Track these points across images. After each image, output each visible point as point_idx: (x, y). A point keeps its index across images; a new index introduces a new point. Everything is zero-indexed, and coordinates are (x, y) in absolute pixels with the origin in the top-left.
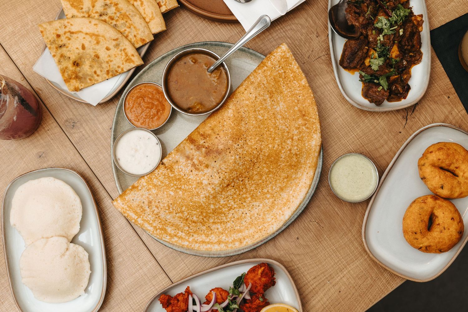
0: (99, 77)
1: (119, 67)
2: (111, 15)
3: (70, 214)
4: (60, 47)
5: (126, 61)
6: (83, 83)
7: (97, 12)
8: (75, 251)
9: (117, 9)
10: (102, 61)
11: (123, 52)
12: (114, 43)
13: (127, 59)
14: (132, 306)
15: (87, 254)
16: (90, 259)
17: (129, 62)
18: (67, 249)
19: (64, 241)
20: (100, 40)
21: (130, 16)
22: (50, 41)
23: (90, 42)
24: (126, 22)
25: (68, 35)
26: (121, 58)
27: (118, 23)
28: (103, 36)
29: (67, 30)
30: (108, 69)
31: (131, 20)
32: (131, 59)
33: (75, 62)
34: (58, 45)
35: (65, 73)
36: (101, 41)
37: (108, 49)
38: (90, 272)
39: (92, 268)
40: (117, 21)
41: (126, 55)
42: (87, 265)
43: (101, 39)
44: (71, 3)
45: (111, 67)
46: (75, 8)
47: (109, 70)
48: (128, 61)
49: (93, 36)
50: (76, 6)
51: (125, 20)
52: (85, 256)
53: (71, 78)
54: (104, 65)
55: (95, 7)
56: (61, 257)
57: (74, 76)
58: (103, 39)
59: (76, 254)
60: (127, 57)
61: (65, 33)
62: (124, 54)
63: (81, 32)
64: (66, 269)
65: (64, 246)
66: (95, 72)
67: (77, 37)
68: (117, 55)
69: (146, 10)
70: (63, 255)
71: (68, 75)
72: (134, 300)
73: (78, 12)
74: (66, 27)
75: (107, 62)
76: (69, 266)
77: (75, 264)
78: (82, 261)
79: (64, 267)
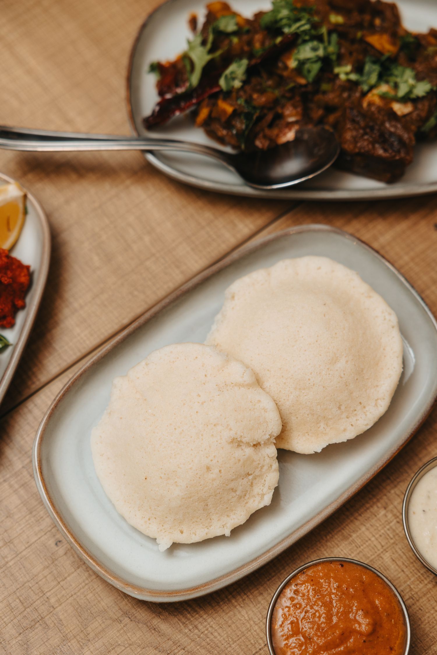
3: (340, 408)
8: (262, 467)
15: (267, 500)
18: (257, 445)
19: (275, 428)
38: (228, 532)
42: (241, 517)
52: (262, 499)
56: (233, 440)
59: (257, 472)
64: (208, 469)
65: (262, 435)
70: (240, 443)
76: (220, 471)
77: (232, 485)
78: (246, 498)
79: (211, 460)
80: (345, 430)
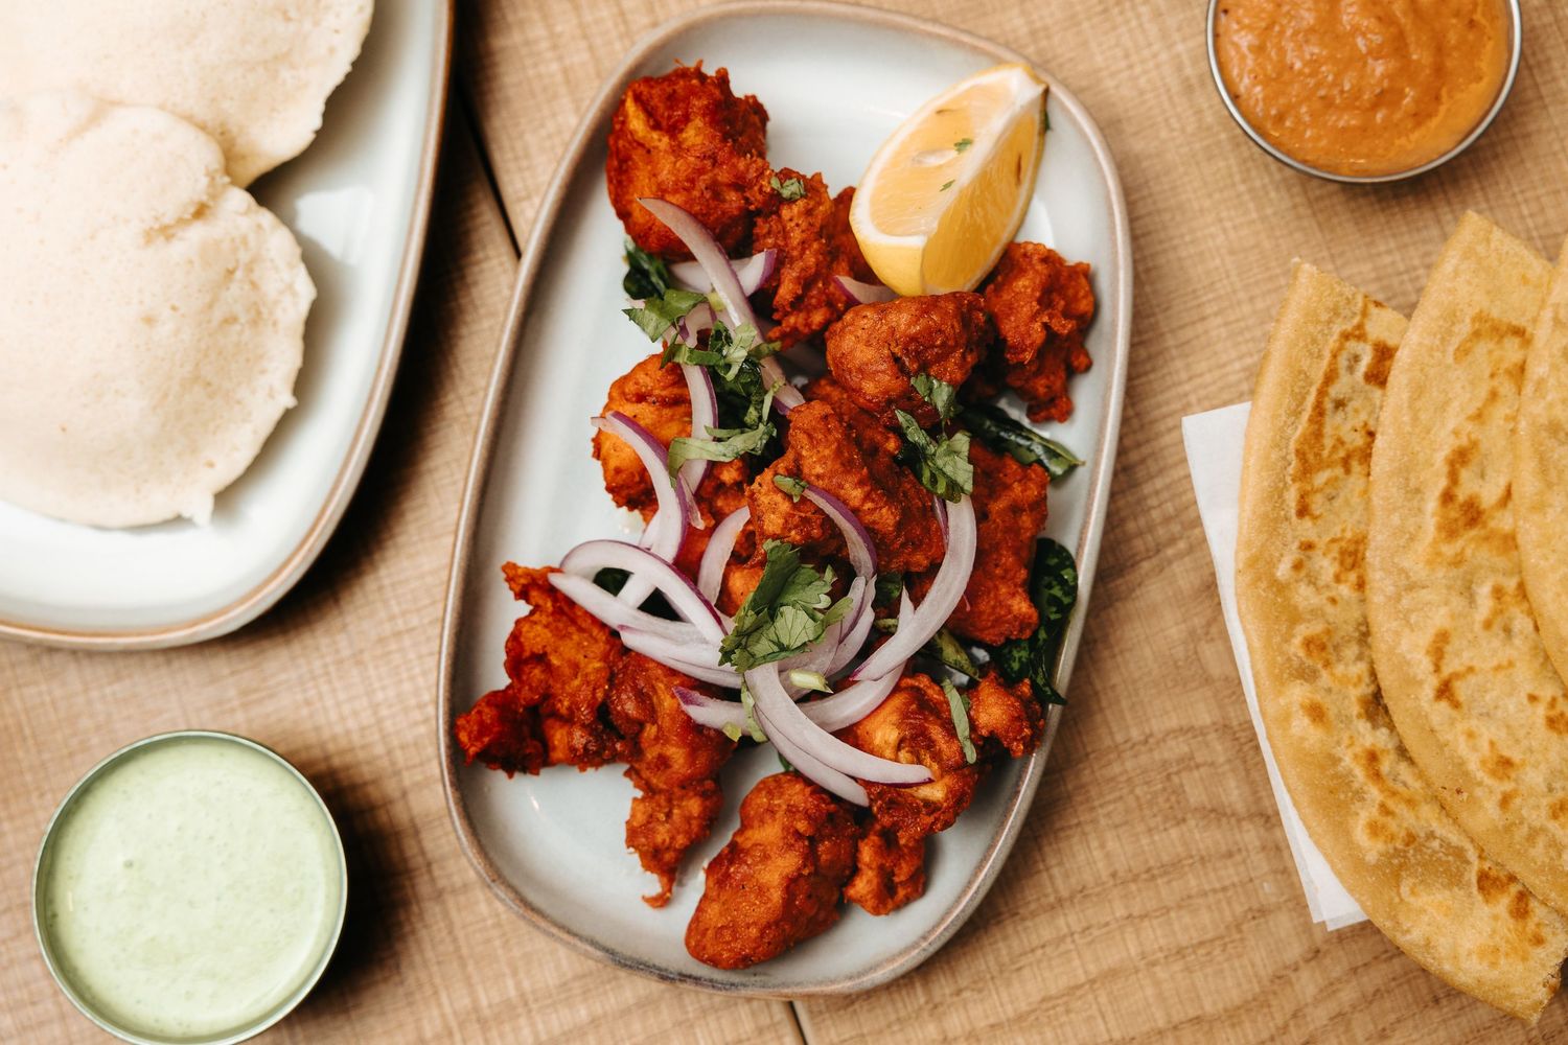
3: (288, 19)
8: (245, 240)
14: (384, 712)
15: (306, 292)
16: (317, 328)
18: (201, 212)
19: (204, 156)
38: (287, 400)
39: (306, 382)
42: (286, 356)
52: (294, 294)
56: (149, 237)
59: (244, 257)
64: (149, 320)
69: (1478, 404)
70: (166, 232)
72: (407, 686)
76: (174, 308)
77: (218, 314)
78: (265, 316)
79: (141, 302)
80: (332, 50)
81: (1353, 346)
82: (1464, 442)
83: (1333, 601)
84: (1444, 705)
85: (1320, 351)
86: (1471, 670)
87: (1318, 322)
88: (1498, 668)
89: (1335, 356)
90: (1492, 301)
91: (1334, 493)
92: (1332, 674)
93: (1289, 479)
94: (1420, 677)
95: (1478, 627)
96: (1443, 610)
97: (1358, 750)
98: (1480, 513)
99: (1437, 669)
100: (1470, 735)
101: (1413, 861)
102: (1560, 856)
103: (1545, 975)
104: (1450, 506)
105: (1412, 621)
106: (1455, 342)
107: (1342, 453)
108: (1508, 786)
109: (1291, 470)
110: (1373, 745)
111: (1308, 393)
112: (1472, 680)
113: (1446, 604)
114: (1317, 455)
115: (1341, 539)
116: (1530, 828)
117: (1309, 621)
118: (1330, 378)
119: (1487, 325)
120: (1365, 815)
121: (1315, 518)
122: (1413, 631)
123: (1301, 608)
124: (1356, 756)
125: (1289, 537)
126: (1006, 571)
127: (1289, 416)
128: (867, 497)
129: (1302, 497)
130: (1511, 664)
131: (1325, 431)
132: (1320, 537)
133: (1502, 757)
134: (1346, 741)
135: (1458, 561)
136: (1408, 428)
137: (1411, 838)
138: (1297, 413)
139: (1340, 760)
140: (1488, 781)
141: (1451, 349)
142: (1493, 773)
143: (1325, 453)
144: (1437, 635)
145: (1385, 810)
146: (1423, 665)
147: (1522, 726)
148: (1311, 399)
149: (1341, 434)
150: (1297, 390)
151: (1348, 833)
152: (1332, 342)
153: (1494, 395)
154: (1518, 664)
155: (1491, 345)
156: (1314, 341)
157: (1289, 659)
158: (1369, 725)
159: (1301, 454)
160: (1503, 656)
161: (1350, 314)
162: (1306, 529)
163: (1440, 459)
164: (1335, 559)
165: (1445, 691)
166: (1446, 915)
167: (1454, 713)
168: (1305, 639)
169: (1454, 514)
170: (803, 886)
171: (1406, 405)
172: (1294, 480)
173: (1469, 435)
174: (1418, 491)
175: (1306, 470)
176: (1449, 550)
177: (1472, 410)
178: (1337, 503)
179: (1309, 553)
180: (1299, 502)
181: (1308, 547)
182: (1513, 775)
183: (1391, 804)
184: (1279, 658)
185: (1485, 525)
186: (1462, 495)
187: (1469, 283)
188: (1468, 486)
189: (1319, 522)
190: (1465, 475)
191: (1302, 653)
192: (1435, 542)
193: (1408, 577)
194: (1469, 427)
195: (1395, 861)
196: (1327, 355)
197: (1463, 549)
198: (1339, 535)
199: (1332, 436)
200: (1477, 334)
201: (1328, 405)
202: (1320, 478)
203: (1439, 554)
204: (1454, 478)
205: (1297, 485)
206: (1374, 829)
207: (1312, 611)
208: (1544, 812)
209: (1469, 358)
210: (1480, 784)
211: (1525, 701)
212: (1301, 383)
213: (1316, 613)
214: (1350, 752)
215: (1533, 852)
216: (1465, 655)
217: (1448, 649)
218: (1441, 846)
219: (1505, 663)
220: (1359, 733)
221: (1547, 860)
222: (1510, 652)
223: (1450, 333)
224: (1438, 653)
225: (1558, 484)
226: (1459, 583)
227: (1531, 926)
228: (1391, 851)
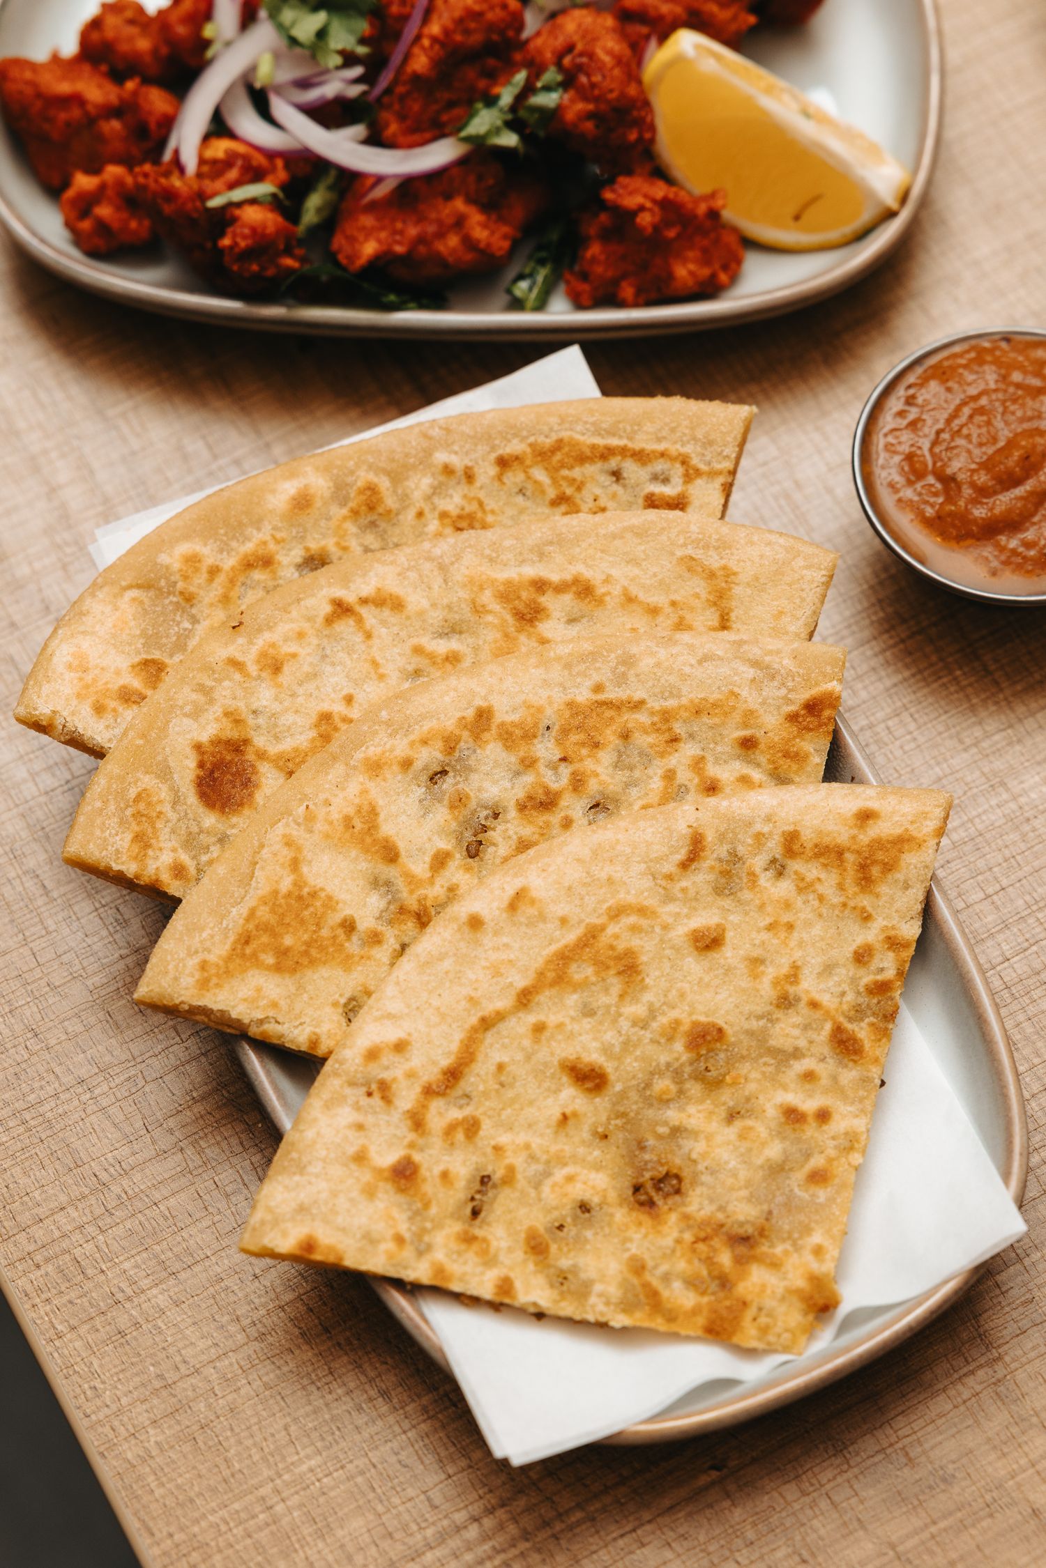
0: (836, 1117)
1: (862, 957)
2: (520, 793)
4: (475, 1213)
5: (866, 881)
6: (807, 1230)
7: (440, 861)
9: (508, 737)
10: (755, 1025)
11: (795, 866)
12: (701, 878)
13: (863, 867)
17: (888, 868)
20: (621, 946)
21: (612, 694)
22: (400, 1240)
23: (588, 1012)
24: (626, 736)
25: (441, 1114)
26: (821, 898)
27: (593, 786)
28: (617, 913)
29: (407, 1098)
30: (828, 1026)
31: (638, 705)
32: (878, 844)
33: (637, 1189)
34: (456, 1216)
35: (665, 1293)
36: (635, 942)
37: (708, 942)
40: (578, 783)
41: (830, 854)
43: (618, 934)
44: (270, 959)
45: (826, 1000)
46: (313, 962)
47: (838, 1029)
48: (875, 871)
49: (573, 967)
50: (308, 944)
51: (610, 736)
53: (724, 1282)
54: (787, 1030)
55: (402, 846)
57: (725, 1259)
58: (632, 919)
60: (850, 857)
61: (417, 1122)
62: (812, 871)
63: (486, 1024)
66: (793, 1116)
67: (501, 1067)
68: (786, 918)
69: (642, 596)
71: (692, 1283)
73: (347, 963)
74: (384, 1091)
75: (785, 1002)
81: (677, 471)
82: (601, 590)
83: (420, 514)
84: (328, 609)
85: (665, 438)
86: (369, 636)
87: (692, 429)
88: (375, 664)
89: (663, 455)
90: (748, 584)
91: (528, 493)
92: (345, 518)
93: (532, 439)
94: (352, 586)
95: (415, 641)
96: (425, 603)
97: (272, 546)
98: (531, 621)
99: (364, 601)
100: (301, 635)
101: (167, 601)
102: (186, 715)
103: (65, 714)
104: (532, 589)
105: (409, 574)
106: (699, 554)
107: (569, 491)
108: (253, 669)
109: (541, 439)
110: (279, 563)
111: (621, 437)
112: (359, 638)
113: (434, 605)
114: (563, 465)
115: (484, 511)
116: (211, 688)
117: (395, 492)
118: (641, 457)
119: (723, 585)
120: (208, 552)
121: (499, 478)
122: (399, 574)
123: (407, 483)
124: (265, 543)
125: (473, 456)
126: (401, 233)
127: (594, 424)
128: (434, 40)
129: (517, 458)
130: (381, 677)
131: (587, 465)
132: (481, 488)
133: (282, 664)
134: (279, 535)
135: (479, 609)
136: (602, 532)
137: (189, 599)
138: (598, 432)
139: (259, 529)
140: (254, 650)
141: (690, 551)
142: (263, 655)
143: (565, 472)
144: (398, 598)
145: (214, 571)
146: (366, 587)
147: (318, 688)
148: (615, 442)
149: (588, 485)
150: (621, 426)
151: (186, 537)
152: (675, 449)
153: (654, 611)
154: (382, 685)
155: (704, 595)
156: (673, 430)
157: (352, 472)
158: (299, 560)
159: (559, 445)
160: (390, 669)
161: (708, 458)
162: (486, 471)
163: (579, 569)
164: (463, 509)
165: (341, 609)
166: (114, 626)
167: (320, 620)
168: (376, 485)
169: (524, 595)
170: (76, 113)
171: (625, 524)
172: (531, 445)
173: (609, 593)
174: (541, 555)
175: (543, 455)
176: (487, 598)
177: (634, 591)
178: (520, 499)
179: (464, 480)
180: (511, 456)
181: (469, 476)
182: (264, 675)
183: (221, 579)
184: (352, 463)
185: (519, 631)
186: (546, 600)
187: (761, 556)
188: (557, 605)
189: (496, 484)
190: (567, 598)
191: (360, 484)
192: (493, 582)
193: (452, 563)
194: (616, 591)
195: (163, 583)
196: (661, 447)
197: (490, 612)
198: (488, 508)
199: (583, 475)
200: (712, 575)
201: (613, 463)
202: (540, 474)
203: (482, 588)
204: (561, 588)
205: (529, 450)
206: (193, 560)
207: (407, 495)
208: (232, 704)
209: (687, 575)
210: (251, 643)
211: (345, 692)
212: (628, 428)
213: (405, 498)
214: (268, 538)
215: (187, 690)
216: (384, 630)
217: (386, 612)
218: (185, 630)
219: (381, 671)
220: (290, 550)
221: (180, 703)
222: (394, 677)
223: (707, 547)
224: (380, 601)
225: (570, 674)
226: (457, 617)
227: (112, 704)
228: (173, 578)
